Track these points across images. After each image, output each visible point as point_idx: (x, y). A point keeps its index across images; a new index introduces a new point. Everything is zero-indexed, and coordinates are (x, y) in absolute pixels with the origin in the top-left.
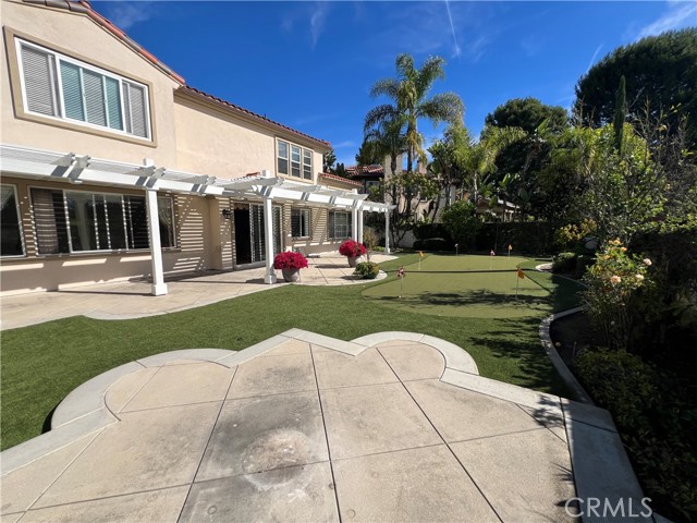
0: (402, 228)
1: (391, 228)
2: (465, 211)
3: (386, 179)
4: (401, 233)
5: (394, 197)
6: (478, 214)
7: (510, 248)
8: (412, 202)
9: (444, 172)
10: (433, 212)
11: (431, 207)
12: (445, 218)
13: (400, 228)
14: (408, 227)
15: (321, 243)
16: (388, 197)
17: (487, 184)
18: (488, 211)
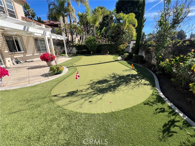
0: (71, 46)
1: (67, 46)
2: (93, 40)
3: (62, 26)
4: (71, 48)
5: (66, 34)
6: (96, 41)
7: (108, 52)
8: (73, 36)
9: (84, 25)
10: (81, 40)
11: (81, 39)
12: (86, 42)
13: (70, 46)
14: (73, 46)
15: (33, 54)
16: (64, 34)
17: (98, 30)
18: (99, 40)
